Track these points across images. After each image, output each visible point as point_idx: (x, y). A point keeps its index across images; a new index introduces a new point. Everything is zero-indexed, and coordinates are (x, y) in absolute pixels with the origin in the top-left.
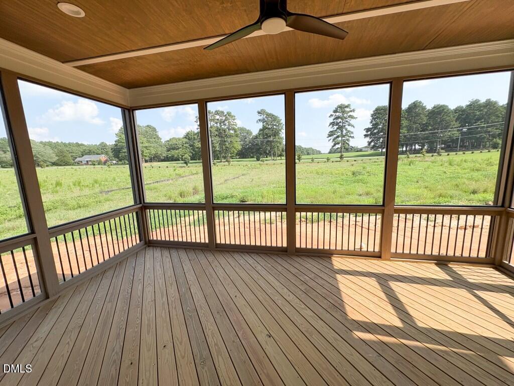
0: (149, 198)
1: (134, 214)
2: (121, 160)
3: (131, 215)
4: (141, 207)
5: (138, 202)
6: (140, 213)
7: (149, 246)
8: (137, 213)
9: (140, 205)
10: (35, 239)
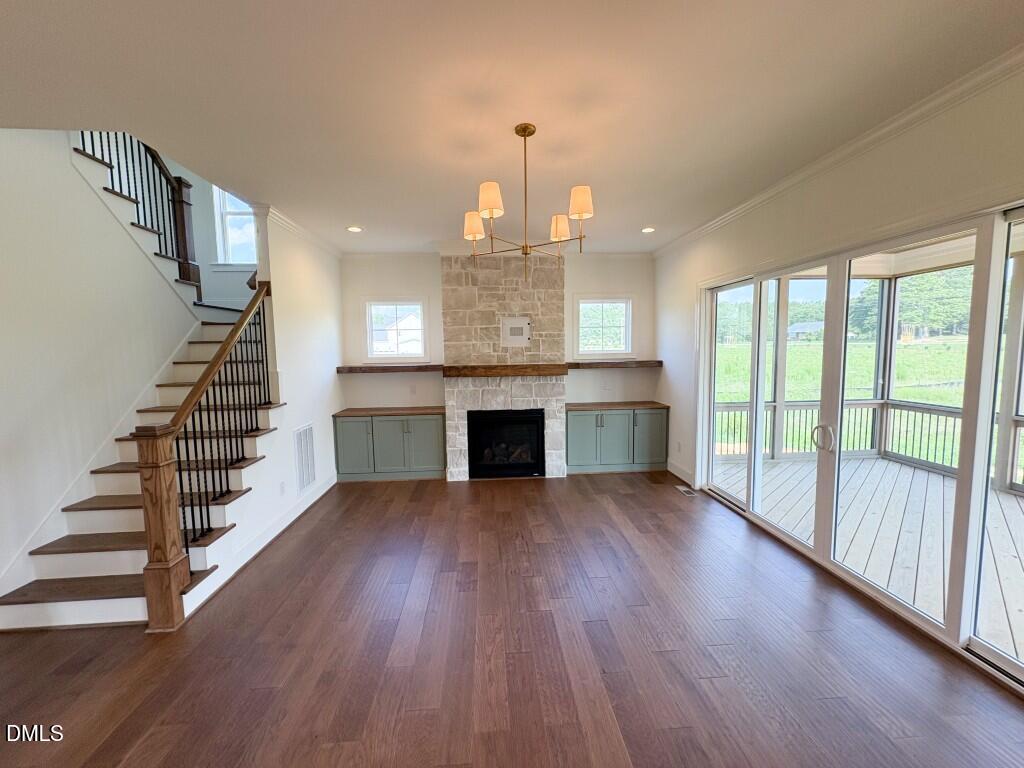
0: (897, 393)
1: (871, 410)
2: (864, 331)
3: (865, 410)
4: (882, 404)
5: (879, 396)
6: (878, 412)
7: (883, 458)
8: (874, 410)
9: (882, 401)
10: (775, 407)
